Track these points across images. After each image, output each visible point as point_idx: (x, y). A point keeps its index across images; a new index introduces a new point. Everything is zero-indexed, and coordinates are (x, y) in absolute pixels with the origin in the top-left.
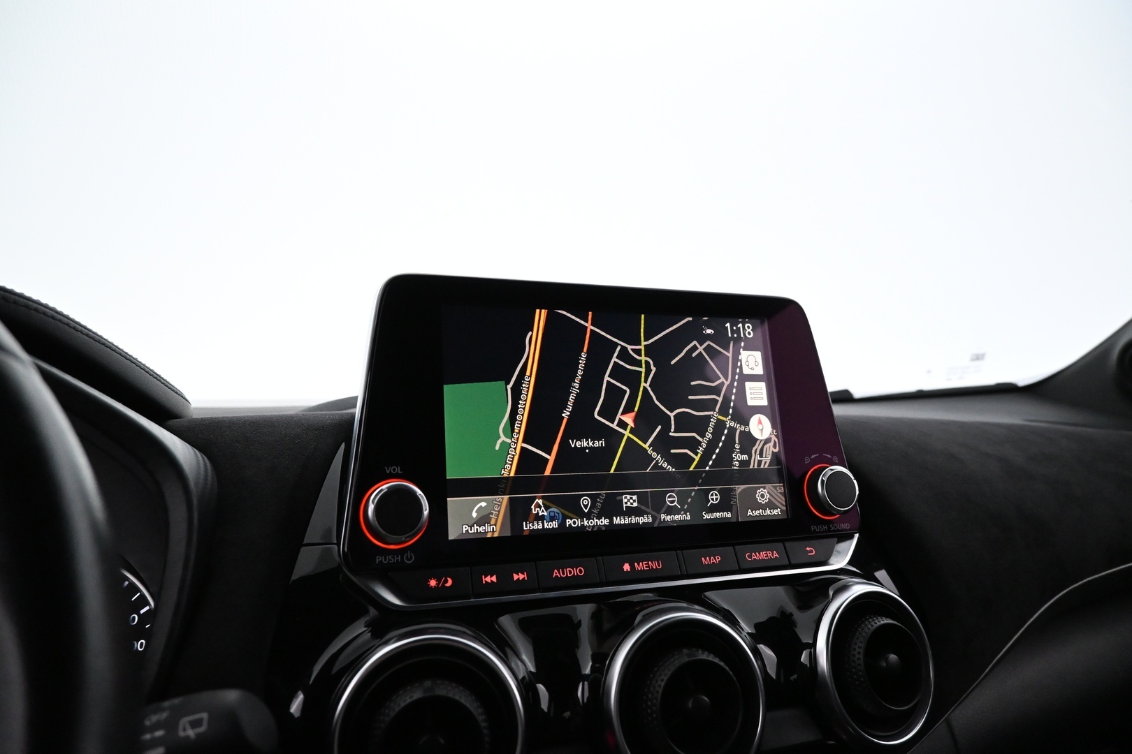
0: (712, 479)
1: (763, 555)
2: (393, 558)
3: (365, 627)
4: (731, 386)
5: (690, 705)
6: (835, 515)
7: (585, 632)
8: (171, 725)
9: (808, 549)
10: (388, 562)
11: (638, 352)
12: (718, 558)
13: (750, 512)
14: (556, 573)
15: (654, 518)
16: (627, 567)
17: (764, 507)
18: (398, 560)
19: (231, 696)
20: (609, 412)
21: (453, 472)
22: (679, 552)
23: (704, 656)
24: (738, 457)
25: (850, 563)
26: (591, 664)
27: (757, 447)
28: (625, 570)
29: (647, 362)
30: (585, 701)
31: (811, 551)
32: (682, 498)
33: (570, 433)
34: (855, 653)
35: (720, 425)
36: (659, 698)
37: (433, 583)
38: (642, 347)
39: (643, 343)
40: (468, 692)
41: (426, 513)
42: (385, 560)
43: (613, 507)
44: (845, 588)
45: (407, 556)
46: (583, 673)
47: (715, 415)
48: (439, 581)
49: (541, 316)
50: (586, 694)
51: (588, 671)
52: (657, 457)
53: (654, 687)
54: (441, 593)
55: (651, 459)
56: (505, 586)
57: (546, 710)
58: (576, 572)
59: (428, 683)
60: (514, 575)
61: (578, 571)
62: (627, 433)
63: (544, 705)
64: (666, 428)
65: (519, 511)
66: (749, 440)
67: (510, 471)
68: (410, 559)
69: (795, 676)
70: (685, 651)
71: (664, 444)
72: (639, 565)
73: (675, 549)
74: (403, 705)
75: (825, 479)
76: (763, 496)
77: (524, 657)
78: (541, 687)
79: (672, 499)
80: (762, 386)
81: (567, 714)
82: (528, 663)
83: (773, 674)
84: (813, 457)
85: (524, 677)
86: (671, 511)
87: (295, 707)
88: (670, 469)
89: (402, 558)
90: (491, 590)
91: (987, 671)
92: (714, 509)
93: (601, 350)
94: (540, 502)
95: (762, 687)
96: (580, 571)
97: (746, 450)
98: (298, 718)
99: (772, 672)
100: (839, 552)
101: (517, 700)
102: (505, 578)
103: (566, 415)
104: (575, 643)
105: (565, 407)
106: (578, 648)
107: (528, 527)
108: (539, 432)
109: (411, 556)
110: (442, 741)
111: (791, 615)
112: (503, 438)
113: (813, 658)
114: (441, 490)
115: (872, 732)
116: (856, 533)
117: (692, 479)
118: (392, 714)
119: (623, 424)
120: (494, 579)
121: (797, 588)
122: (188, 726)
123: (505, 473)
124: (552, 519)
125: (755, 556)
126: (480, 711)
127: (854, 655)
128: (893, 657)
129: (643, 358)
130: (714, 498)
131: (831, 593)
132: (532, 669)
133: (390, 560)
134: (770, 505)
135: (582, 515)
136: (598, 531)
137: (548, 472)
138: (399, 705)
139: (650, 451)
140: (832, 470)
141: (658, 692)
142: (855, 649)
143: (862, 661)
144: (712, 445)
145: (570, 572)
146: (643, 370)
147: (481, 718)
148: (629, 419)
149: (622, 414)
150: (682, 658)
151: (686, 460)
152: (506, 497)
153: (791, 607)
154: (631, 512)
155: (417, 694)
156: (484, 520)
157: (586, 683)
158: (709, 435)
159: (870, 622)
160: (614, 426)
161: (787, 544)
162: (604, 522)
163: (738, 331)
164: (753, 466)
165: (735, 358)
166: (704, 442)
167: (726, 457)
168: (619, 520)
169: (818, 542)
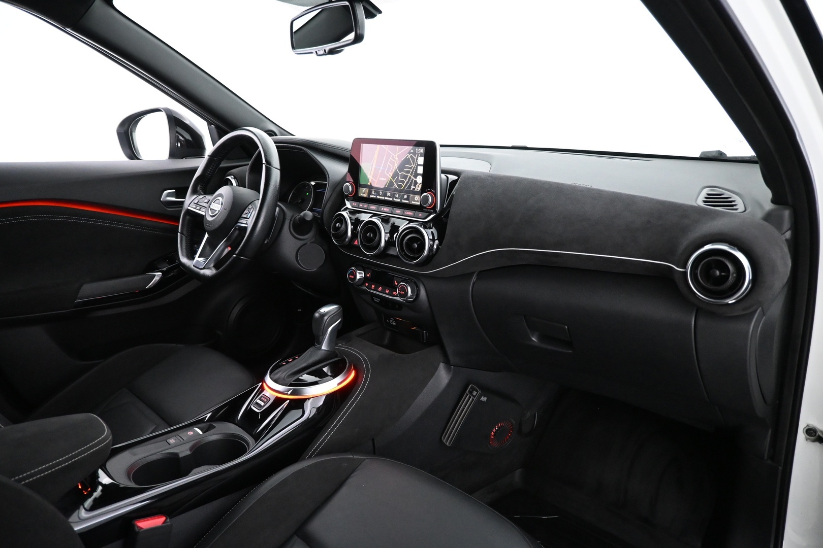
0: (406, 192)
4: (414, 167)
11: (395, 156)
13: (412, 202)
15: (393, 199)
17: (416, 201)
18: (350, 198)
20: (388, 172)
24: (413, 187)
27: (417, 185)
32: (399, 195)
33: (380, 176)
35: (410, 177)
37: (354, 204)
39: (397, 154)
43: (385, 195)
45: (352, 198)
47: (409, 175)
49: (378, 147)
52: (395, 185)
61: (374, 207)
62: (391, 178)
64: (398, 177)
65: (370, 192)
66: (416, 183)
71: (397, 181)
76: (416, 198)
79: (397, 195)
80: (422, 167)
84: (428, 190)
86: (396, 198)
88: (398, 188)
90: (361, 207)
92: (405, 199)
93: (388, 155)
94: (373, 191)
97: (415, 185)
105: (380, 170)
107: (371, 196)
108: (375, 175)
114: (359, 186)
117: (401, 191)
123: (369, 184)
124: (375, 195)
125: (408, 213)
129: (396, 158)
130: (406, 197)
134: (418, 201)
135: (380, 195)
136: (382, 200)
137: (376, 185)
139: (394, 183)
144: (407, 183)
146: (396, 161)
148: (391, 174)
149: (391, 172)
151: (402, 186)
152: (368, 189)
154: (389, 197)
156: (364, 193)
158: (407, 180)
160: (388, 175)
162: (383, 198)
163: (419, 151)
164: (416, 190)
165: (417, 159)
166: (406, 182)
167: (410, 187)
168: (386, 198)
169: (423, 213)
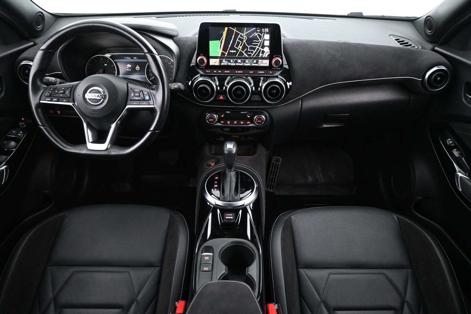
0: (255, 58)
1: (261, 72)
2: (202, 67)
4: (261, 42)
5: (238, 92)
8: (174, 86)
11: (244, 35)
12: (253, 72)
13: (261, 65)
15: (243, 64)
16: (237, 72)
17: (264, 64)
19: (180, 84)
20: (237, 46)
21: (211, 55)
23: (242, 87)
24: (261, 55)
26: (226, 84)
27: (265, 53)
29: (245, 37)
30: (224, 89)
32: (249, 61)
33: (230, 49)
35: (258, 49)
36: (233, 91)
37: (207, 71)
38: (245, 34)
39: (245, 33)
40: (208, 87)
41: (206, 61)
43: (236, 62)
44: (272, 79)
47: (257, 47)
49: (226, 28)
52: (245, 54)
54: (208, 73)
55: (244, 54)
56: (217, 73)
59: (204, 85)
60: (219, 71)
61: (229, 72)
62: (240, 50)
64: (248, 49)
65: (221, 62)
66: (263, 52)
67: (220, 55)
68: (204, 67)
71: (246, 52)
72: (239, 71)
73: (246, 70)
76: (265, 62)
77: (217, 83)
79: (247, 61)
80: (268, 42)
83: (253, 91)
84: (276, 56)
86: (246, 63)
88: (247, 56)
90: (215, 73)
92: (254, 63)
93: (237, 35)
94: (224, 60)
97: (263, 54)
101: (215, 88)
102: (217, 71)
103: (229, 46)
105: (229, 45)
107: (222, 64)
108: (225, 49)
112: (219, 50)
114: (208, 58)
117: (251, 58)
119: (239, 48)
123: (219, 56)
124: (226, 63)
125: (260, 72)
126: (209, 89)
128: (274, 91)
129: (245, 36)
130: (255, 61)
131: (270, 79)
132: (218, 85)
134: (266, 64)
135: (231, 63)
136: (233, 66)
137: (226, 56)
139: (244, 53)
146: (244, 38)
148: (241, 47)
149: (240, 46)
150: (238, 86)
151: (250, 55)
152: (219, 59)
154: (239, 63)
156: (215, 62)
158: (256, 51)
160: (238, 48)
162: (234, 64)
163: (265, 31)
164: (264, 56)
165: (263, 36)
166: (254, 52)
167: (258, 55)
168: (237, 64)
169: (272, 71)
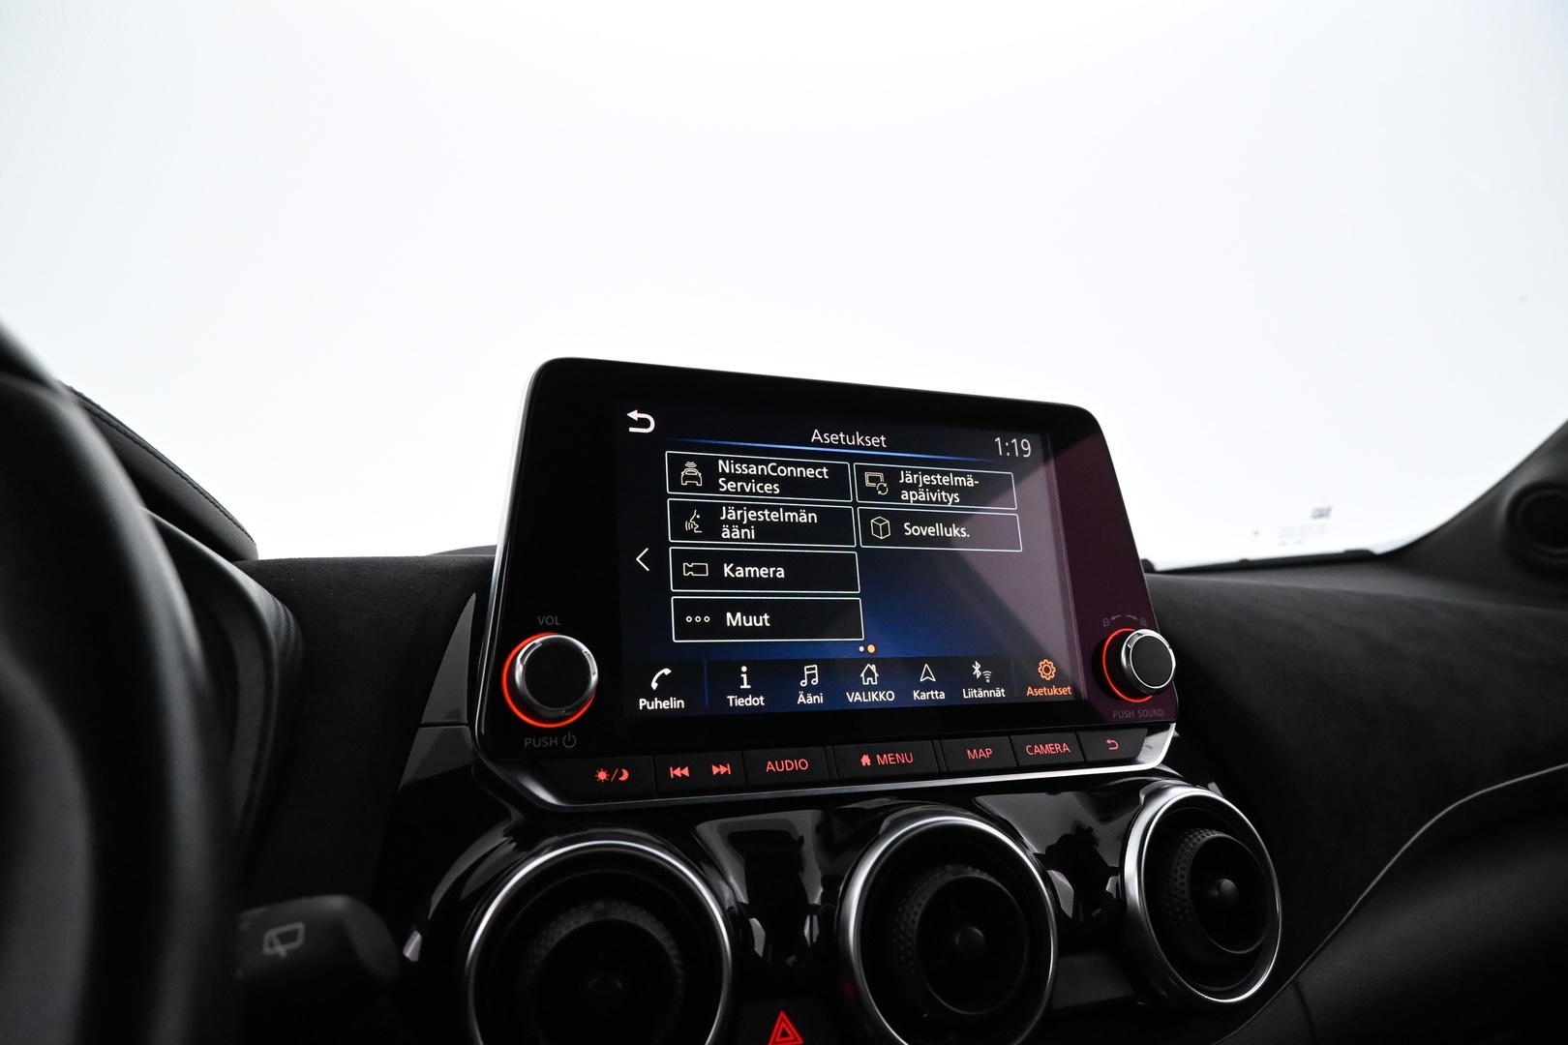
1: (1049, 749)
2: (548, 741)
3: (505, 836)
5: (957, 940)
6: (1145, 696)
7: (810, 850)
9: (1109, 741)
10: (541, 747)
12: (989, 752)
13: (1030, 691)
14: (770, 766)
16: (866, 760)
17: (1049, 684)
18: (554, 744)
22: (936, 742)
23: (976, 874)
25: (1165, 762)
26: (821, 890)
28: (864, 764)
30: (815, 941)
31: (1113, 745)
34: (1178, 876)
36: (915, 930)
37: (602, 776)
40: (654, 919)
41: (594, 678)
42: (537, 743)
44: (1159, 792)
45: (567, 738)
46: (811, 903)
48: (610, 773)
50: (816, 932)
51: (817, 901)
53: (908, 915)
54: (614, 789)
56: (701, 782)
57: (761, 954)
58: (797, 765)
59: (599, 905)
60: (713, 767)
61: (800, 764)
63: (759, 949)
68: (570, 743)
69: (1098, 911)
70: (950, 868)
72: (882, 757)
73: (931, 738)
74: (565, 933)
75: (1131, 647)
76: (1047, 670)
77: (732, 880)
78: (755, 922)
81: (791, 959)
82: (736, 890)
83: (1069, 911)
84: (1113, 618)
85: (731, 908)
87: (411, 950)
89: (560, 741)
91: (1350, 912)
92: (981, 685)
95: (1055, 926)
96: (803, 764)
98: (415, 963)
99: (1068, 909)
100: (1150, 747)
101: (722, 935)
102: (700, 770)
104: (797, 864)
106: (803, 870)
109: (572, 738)
110: (620, 985)
111: (1090, 829)
113: (1122, 887)
115: (1206, 987)
116: (1173, 722)
118: (551, 945)
120: (686, 772)
121: (1095, 794)
122: (276, 941)
126: (671, 943)
127: (1176, 880)
128: (1228, 884)
131: (1142, 798)
132: (743, 899)
133: (543, 743)
134: (1058, 681)
136: (830, 714)
138: (561, 933)
140: (1139, 634)
141: (913, 921)
142: (1176, 872)
143: (1186, 888)
145: (788, 765)
147: (673, 953)
150: (948, 875)
153: (1089, 820)
155: (585, 919)
157: (815, 917)
159: (1196, 836)
161: (1080, 734)
163: (1012, 449)
168: (855, 698)
169: (1122, 732)
